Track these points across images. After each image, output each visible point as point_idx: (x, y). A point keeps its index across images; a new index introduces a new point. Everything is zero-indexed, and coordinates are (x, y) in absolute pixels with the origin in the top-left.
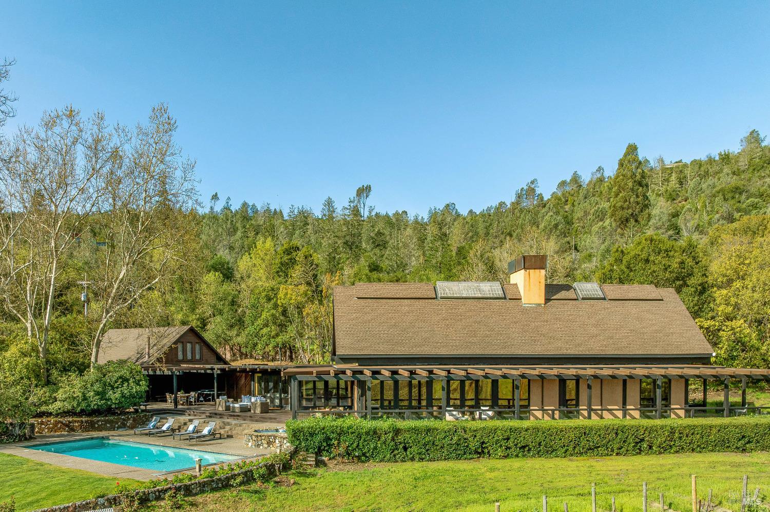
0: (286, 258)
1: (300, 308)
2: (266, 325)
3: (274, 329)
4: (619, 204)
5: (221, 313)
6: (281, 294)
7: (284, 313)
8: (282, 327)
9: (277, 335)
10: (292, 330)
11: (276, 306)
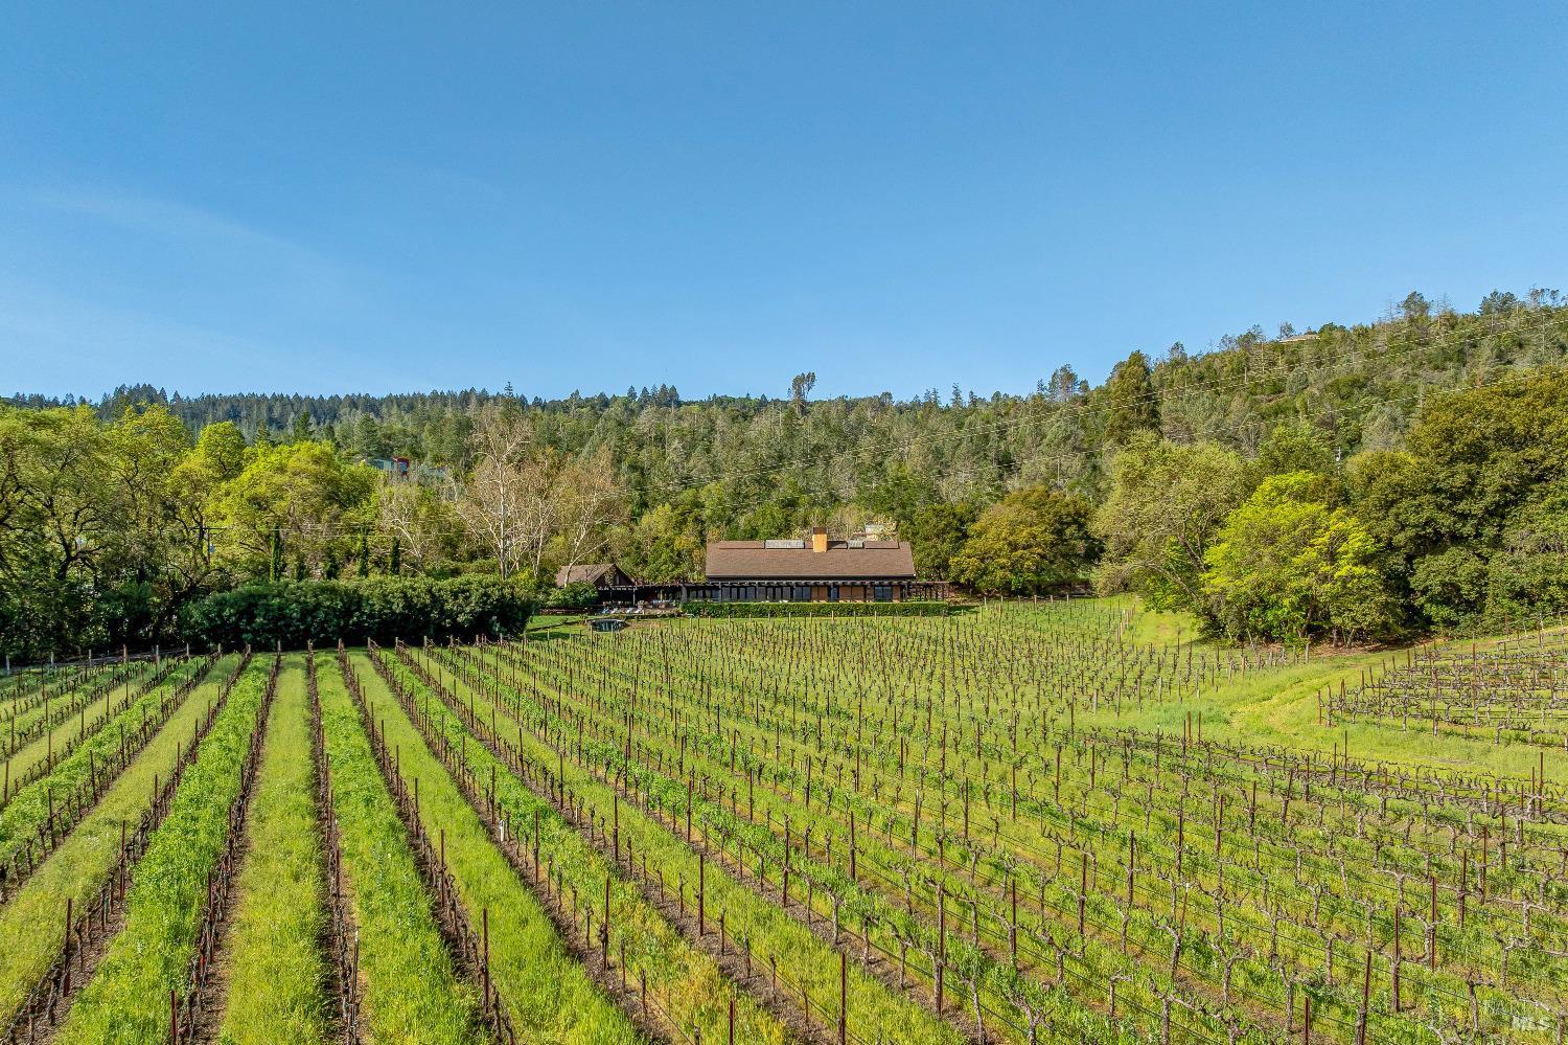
0: (680, 518)
1: (690, 552)
2: (665, 563)
3: (672, 566)
4: (1116, 424)
5: (628, 555)
6: (677, 542)
7: (679, 555)
8: (677, 564)
9: (673, 570)
10: (684, 567)
11: (672, 551)
